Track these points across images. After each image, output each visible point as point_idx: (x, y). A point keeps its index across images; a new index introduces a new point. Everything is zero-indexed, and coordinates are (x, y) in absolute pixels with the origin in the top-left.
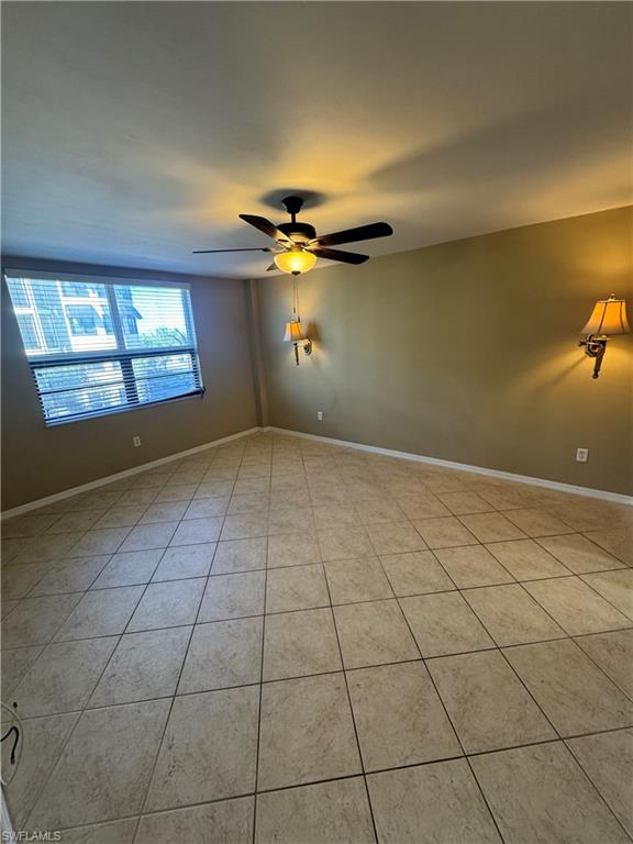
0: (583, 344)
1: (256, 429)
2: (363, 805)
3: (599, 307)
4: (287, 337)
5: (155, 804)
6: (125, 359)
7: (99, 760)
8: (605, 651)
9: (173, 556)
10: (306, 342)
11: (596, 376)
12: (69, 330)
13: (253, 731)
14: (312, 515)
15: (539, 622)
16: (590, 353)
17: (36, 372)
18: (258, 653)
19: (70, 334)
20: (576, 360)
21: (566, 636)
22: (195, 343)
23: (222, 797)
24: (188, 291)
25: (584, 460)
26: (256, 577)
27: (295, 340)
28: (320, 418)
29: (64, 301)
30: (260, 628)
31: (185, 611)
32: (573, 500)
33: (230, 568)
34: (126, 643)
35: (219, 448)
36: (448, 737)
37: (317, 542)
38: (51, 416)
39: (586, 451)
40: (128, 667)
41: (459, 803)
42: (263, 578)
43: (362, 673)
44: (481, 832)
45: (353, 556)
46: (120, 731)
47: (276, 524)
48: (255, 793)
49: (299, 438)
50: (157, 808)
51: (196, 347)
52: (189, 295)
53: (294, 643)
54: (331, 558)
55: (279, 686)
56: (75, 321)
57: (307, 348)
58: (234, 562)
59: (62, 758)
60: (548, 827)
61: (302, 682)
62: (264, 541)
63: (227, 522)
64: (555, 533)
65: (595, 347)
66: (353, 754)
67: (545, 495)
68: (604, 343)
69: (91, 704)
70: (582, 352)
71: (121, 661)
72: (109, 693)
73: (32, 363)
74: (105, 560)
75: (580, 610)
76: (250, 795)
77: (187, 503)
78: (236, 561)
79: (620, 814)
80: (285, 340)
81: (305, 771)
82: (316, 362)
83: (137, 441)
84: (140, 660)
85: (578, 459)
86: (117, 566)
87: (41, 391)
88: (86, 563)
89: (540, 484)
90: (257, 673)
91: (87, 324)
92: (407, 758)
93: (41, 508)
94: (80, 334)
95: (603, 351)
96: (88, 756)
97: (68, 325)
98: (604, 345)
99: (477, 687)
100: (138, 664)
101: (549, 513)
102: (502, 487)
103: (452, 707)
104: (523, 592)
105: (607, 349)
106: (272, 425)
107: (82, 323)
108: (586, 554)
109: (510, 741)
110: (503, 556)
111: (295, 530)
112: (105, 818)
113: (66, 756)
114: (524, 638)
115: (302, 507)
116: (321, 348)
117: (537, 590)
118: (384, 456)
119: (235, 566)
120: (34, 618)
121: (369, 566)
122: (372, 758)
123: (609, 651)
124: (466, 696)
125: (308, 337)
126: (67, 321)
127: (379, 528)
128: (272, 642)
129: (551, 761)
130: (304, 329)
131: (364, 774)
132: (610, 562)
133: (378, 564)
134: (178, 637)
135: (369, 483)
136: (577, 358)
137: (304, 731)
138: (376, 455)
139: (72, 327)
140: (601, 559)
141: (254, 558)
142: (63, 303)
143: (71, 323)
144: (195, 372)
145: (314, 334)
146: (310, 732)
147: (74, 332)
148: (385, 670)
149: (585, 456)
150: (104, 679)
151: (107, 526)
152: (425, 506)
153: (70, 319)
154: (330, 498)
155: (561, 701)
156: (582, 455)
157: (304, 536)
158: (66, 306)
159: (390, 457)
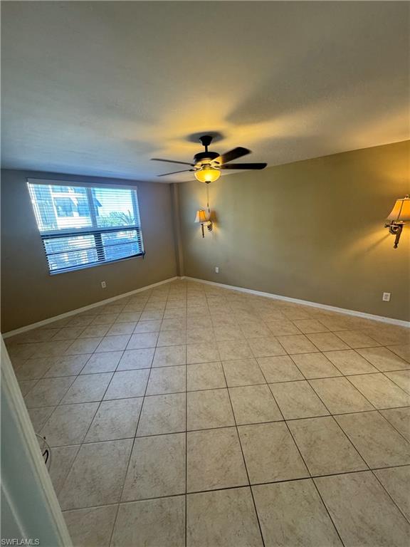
0: (387, 226)
1: (176, 278)
2: (250, 503)
3: (399, 202)
4: (197, 220)
5: (127, 498)
6: (97, 234)
7: (93, 471)
8: (399, 419)
9: (128, 355)
10: (209, 223)
11: (396, 246)
12: (56, 213)
13: (183, 459)
14: (213, 332)
15: (358, 401)
16: (392, 232)
17: (45, 241)
18: (184, 415)
19: (56, 215)
20: (383, 237)
21: (374, 409)
22: (140, 224)
23: (165, 495)
24: (135, 191)
25: (388, 300)
26: (180, 369)
27: (202, 222)
28: (217, 271)
29: (53, 195)
30: (184, 399)
31: (138, 388)
32: (380, 325)
33: (163, 363)
34: (103, 406)
35: (153, 289)
36: (301, 466)
37: (217, 349)
38: (54, 268)
39: (389, 294)
40: (106, 420)
41: (307, 504)
42: (184, 370)
43: (247, 428)
44: (321, 520)
45: (240, 358)
46: (104, 456)
47: (191, 337)
48: (186, 494)
49: (203, 284)
50: (129, 499)
51: (140, 226)
52: (136, 194)
53: (205, 409)
54: (227, 359)
55: (197, 434)
56: (59, 207)
57: (210, 227)
58: (167, 360)
59: (72, 470)
60: (362, 519)
61: (211, 432)
62: (184, 347)
63: (161, 335)
64: (368, 346)
65: (395, 228)
66: (242, 474)
67: (362, 322)
68: (401, 226)
69: (86, 441)
70: (387, 231)
71: (102, 416)
72: (96, 435)
73: (42, 236)
74: (88, 356)
75: (384, 394)
76: (183, 494)
77: (135, 323)
78: (167, 359)
79: (406, 514)
80: (196, 221)
81: (215, 482)
82: (215, 236)
83: (104, 285)
84: (113, 416)
85: (384, 299)
86: (95, 361)
87: (48, 253)
88: (77, 358)
89: (359, 315)
90: (183, 425)
91: (67, 209)
92: (276, 477)
93: (48, 324)
94: (62, 216)
95: (401, 230)
96: (86, 470)
97: (55, 211)
98: (402, 227)
99: (319, 438)
100: (112, 419)
101: (365, 334)
102: (334, 317)
103: (302, 449)
104: (348, 382)
105: (404, 230)
106: (185, 275)
107: (65, 209)
108: (388, 360)
109: (339, 470)
110: (335, 359)
111: (203, 341)
112: (98, 504)
113: (74, 469)
114: (347, 410)
115: (207, 327)
116: (218, 227)
117: (356, 381)
118: (259, 296)
119: (167, 362)
120: (48, 390)
121: (250, 364)
122: (254, 477)
123: (401, 419)
124: (312, 443)
125: (210, 220)
126: (55, 208)
127: (256, 340)
128: (192, 408)
129: (365, 482)
130: (207, 215)
131: (250, 486)
132: (403, 364)
133: (255, 363)
134: (135, 403)
135: (249, 313)
136: (383, 236)
137: (213, 460)
138: (253, 295)
139: (58, 212)
140: (399, 363)
141: (178, 357)
142: (52, 196)
143: (58, 209)
144: (139, 242)
145: (214, 218)
146: (217, 461)
147: (59, 215)
148: (261, 426)
149: (389, 297)
150: (92, 427)
151: (88, 336)
152: (285, 328)
153: (57, 207)
154: (225, 322)
155: (371, 447)
156: (386, 297)
157: (209, 345)
158: (54, 198)
159: (262, 297)
